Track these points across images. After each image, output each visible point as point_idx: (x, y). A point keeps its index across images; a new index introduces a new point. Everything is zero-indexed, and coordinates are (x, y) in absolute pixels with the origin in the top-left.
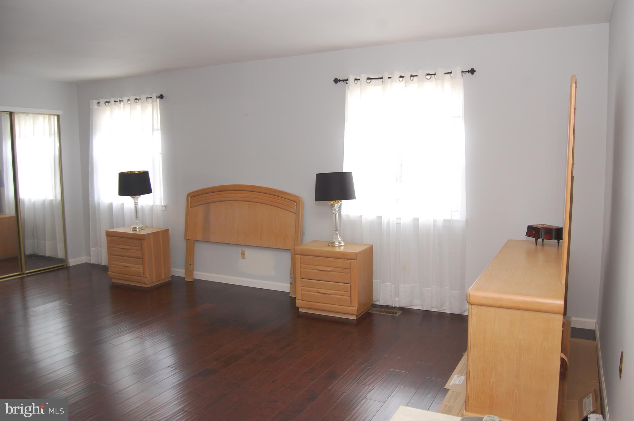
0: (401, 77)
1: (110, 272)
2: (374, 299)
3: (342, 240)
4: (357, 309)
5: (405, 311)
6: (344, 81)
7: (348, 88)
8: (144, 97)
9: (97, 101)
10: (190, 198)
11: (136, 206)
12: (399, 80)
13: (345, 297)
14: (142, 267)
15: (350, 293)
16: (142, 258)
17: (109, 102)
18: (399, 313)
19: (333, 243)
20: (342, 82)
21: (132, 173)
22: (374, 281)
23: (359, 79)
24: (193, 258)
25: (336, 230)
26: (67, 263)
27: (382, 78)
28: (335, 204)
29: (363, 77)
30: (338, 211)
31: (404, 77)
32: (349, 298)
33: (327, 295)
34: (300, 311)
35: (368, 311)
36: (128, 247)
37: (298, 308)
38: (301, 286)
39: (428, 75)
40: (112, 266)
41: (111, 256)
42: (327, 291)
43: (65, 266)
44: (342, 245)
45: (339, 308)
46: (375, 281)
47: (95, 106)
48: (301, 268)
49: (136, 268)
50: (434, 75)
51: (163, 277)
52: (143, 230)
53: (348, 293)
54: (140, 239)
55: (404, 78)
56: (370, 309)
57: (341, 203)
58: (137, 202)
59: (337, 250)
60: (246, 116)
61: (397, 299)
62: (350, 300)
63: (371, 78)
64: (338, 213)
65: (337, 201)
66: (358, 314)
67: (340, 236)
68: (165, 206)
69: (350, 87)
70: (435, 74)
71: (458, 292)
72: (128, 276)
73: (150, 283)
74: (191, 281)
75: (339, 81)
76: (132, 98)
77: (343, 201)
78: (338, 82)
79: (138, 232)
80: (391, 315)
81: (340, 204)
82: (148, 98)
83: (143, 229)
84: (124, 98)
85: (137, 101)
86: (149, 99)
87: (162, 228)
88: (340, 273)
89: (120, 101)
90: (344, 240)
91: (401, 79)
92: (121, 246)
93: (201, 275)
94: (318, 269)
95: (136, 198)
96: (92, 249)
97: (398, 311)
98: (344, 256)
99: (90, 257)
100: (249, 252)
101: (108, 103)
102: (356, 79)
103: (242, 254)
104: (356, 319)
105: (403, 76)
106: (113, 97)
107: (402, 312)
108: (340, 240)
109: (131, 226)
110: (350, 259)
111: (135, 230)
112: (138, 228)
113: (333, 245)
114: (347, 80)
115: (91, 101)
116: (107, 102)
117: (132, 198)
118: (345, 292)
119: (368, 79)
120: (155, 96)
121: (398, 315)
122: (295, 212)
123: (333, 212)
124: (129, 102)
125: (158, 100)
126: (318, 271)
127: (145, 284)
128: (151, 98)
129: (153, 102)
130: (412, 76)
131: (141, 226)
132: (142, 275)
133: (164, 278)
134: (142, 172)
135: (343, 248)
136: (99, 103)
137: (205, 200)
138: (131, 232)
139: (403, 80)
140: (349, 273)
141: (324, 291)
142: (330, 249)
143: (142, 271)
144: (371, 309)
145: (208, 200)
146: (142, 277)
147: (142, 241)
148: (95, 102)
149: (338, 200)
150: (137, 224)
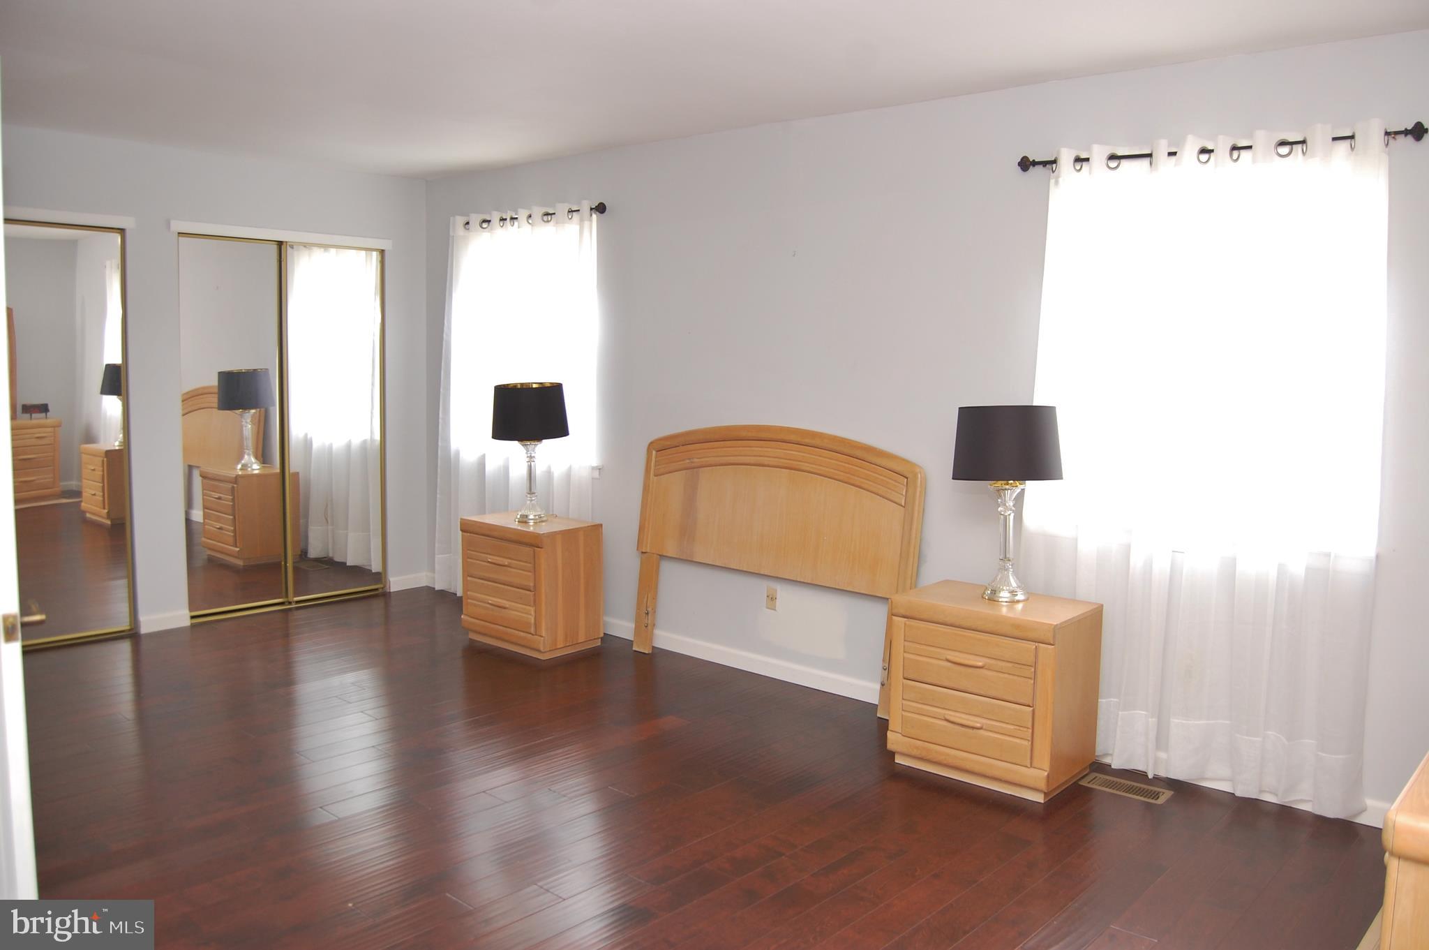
0: (1204, 151)
1: (466, 615)
2: (1099, 750)
3: (1019, 587)
4: (1048, 774)
5: (1184, 791)
6: (1044, 164)
7: (1057, 183)
8: (562, 209)
9: (464, 220)
10: (654, 452)
11: (530, 467)
12: (1199, 160)
13: (1018, 741)
14: (532, 610)
15: (1030, 731)
16: (535, 590)
17: (489, 221)
18: (1166, 795)
19: (994, 592)
20: (1041, 166)
21: (524, 387)
22: (1099, 700)
23: (1087, 160)
24: (655, 598)
25: (1005, 558)
26: (385, 586)
27: (1150, 155)
28: (1006, 489)
29: (1099, 154)
30: (1013, 508)
31: (1212, 151)
32: (1027, 744)
33: (970, 731)
34: (896, 761)
35: (1080, 779)
36: (506, 562)
37: (892, 754)
38: (903, 699)
39: (1283, 143)
40: (469, 601)
41: (469, 578)
42: (968, 720)
43: (380, 591)
44: (1017, 598)
45: (1000, 768)
46: (1104, 700)
47: (460, 231)
48: (905, 652)
49: (521, 612)
50: (1300, 146)
51: (581, 638)
52: (544, 524)
53: (1025, 729)
54: (531, 545)
55: (1212, 154)
56: (1083, 778)
57: (1022, 487)
58: (532, 455)
59: (1004, 611)
60: (794, 255)
61: (1162, 755)
62: (1029, 748)
63: (1119, 154)
64: (1012, 515)
65: (1012, 482)
66: (1050, 790)
67: (1016, 574)
68: (600, 469)
69: (1061, 180)
70: (1303, 142)
71: (1341, 757)
72: (501, 628)
73: (550, 651)
74: (647, 652)
75: (1034, 166)
76: (538, 211)
77: (1028, 483)
78: (1031, 167)
79: (531, 528)
80: (1142, 798)
81: (1018, 491)
82: (571, 211)
83: (544, 519)
84: (520, 211)
85: (550, 219)
86: (574, 213)
87: (588, 520)
88: (1006, 676)
89: (512, 219)
90: (1024, 585)
91: (1204, 157)
92: (491, 557)
93: (670, 639)
94: (949, 657)
95: (531, 447)
96: (438, 557)
97: (1164, 790)
98: (1019, 633)
99: (434, 572)
100: (785, 594)
101: (487, 223)
102: (1078, 160)
103: (768, 596)
104: (1042, 802)
105: (1210, 148)
106: (497, 210)
107: (1173, 793)
108: (1014, 584)
109: (518, 511)
110: (1035, 642)
111: (526, 522)
112: (531, 517)
113: (993, 599)
114: (1055, 162)
115: (452, 218)
116: (485, 221)
117: (523, 445)
118: (1018, 728)
119: (1113, 157)
120: (586, 206)
121: (1161, 801)
122: (903, 504)
123: (1000, 509)
124: (530, 221)
125: (594, 216)
126: (949, 664)
127: (539, 651)
128: (579, 210)
129: (582, 220)
130: (1234, 148)
131: (539, 513)
132: (532, 630)
133: (584, 640)
134: (549, 385)
135: (1020, 606)
136: (468, 223)
137: (689, 459)
138: (515, 525)
139: (1209, 159)
140: (1031, 678)
141: (960, 718)
142: (983, 609)
143: (533, 621)
144: (1087, 775)
145: (696, 460)
146: (533, 635)
147: (536, 549)
148: (460, 220)
149: (1014, 480)
150: (533, 508)
